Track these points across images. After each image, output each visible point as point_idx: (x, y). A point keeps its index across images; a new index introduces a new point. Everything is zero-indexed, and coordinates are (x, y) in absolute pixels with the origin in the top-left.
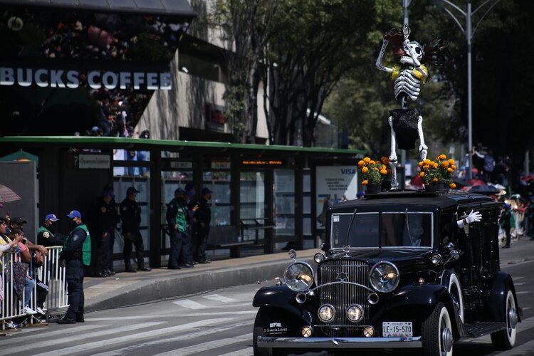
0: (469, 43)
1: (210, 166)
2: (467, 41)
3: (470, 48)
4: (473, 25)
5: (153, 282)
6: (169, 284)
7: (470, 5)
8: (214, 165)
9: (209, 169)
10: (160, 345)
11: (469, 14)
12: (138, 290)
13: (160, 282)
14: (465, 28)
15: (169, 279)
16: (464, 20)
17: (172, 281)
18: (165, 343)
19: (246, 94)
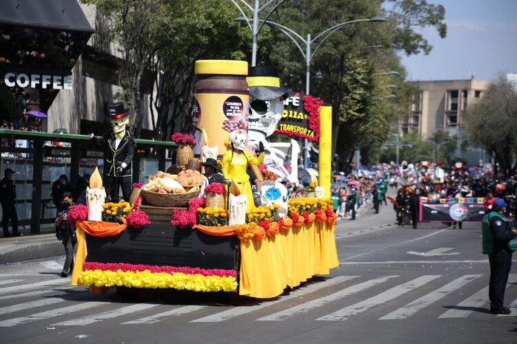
0: (308, 64)
1: (86, 154)
2: (306, 63)
3: (308, 69)
4: (312, 50)
5: (26, 246)
6: (40, 248)
7: (309, 36)
8: (89, 153)
9: (85, 156)
10: (7, 300)
11: (309, 42)
12: (12, 253)
13: (31, 247)
14: (305, 53)
15: (40, 244)
16: (304, 46)
17: (42, 245)
18: (12, 299)
19: (134, 96)
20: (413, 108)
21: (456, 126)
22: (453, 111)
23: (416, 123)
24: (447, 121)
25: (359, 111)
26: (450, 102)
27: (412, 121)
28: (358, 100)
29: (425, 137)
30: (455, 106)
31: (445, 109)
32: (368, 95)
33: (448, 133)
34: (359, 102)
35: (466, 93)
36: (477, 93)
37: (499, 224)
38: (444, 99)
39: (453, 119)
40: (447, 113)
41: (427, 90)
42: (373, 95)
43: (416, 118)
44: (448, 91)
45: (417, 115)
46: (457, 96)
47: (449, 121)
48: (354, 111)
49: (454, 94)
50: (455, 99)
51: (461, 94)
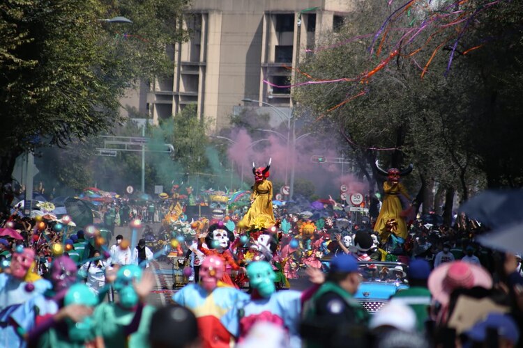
20: (185, 52)
21: (287, 100)
22: (280, 64)
23: (191, 93)
24: (266, 86)
25: (23, 52)
26: (275, 42)
27: (181, 87)
28: (19, 22)
29: (213, 127)
30: (285, 52)
31: (263, 60)
32: (47, 10)
33: (267, 117)
34: (21, 26)
35: (311, 20)
36: (338, 19)
37: (336, 308)
38: (259, 34)
39: (281, 84)
40: (265, 69)
41: (219, 11)
42: (59, 11)
43: (192, 81)
44: (268, 14)
45: (194, 71)
46: (290, 28)
47: (270, 90)
48: (10, 51)
49: (284, 22)
50: (286, 34)
51: (300, 22)
